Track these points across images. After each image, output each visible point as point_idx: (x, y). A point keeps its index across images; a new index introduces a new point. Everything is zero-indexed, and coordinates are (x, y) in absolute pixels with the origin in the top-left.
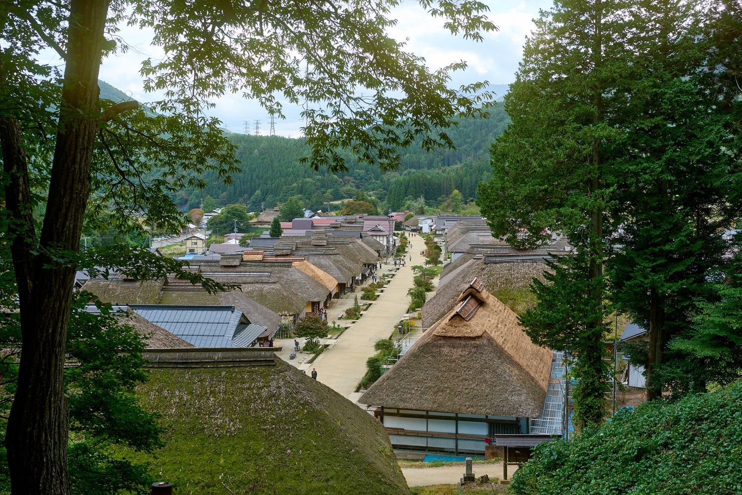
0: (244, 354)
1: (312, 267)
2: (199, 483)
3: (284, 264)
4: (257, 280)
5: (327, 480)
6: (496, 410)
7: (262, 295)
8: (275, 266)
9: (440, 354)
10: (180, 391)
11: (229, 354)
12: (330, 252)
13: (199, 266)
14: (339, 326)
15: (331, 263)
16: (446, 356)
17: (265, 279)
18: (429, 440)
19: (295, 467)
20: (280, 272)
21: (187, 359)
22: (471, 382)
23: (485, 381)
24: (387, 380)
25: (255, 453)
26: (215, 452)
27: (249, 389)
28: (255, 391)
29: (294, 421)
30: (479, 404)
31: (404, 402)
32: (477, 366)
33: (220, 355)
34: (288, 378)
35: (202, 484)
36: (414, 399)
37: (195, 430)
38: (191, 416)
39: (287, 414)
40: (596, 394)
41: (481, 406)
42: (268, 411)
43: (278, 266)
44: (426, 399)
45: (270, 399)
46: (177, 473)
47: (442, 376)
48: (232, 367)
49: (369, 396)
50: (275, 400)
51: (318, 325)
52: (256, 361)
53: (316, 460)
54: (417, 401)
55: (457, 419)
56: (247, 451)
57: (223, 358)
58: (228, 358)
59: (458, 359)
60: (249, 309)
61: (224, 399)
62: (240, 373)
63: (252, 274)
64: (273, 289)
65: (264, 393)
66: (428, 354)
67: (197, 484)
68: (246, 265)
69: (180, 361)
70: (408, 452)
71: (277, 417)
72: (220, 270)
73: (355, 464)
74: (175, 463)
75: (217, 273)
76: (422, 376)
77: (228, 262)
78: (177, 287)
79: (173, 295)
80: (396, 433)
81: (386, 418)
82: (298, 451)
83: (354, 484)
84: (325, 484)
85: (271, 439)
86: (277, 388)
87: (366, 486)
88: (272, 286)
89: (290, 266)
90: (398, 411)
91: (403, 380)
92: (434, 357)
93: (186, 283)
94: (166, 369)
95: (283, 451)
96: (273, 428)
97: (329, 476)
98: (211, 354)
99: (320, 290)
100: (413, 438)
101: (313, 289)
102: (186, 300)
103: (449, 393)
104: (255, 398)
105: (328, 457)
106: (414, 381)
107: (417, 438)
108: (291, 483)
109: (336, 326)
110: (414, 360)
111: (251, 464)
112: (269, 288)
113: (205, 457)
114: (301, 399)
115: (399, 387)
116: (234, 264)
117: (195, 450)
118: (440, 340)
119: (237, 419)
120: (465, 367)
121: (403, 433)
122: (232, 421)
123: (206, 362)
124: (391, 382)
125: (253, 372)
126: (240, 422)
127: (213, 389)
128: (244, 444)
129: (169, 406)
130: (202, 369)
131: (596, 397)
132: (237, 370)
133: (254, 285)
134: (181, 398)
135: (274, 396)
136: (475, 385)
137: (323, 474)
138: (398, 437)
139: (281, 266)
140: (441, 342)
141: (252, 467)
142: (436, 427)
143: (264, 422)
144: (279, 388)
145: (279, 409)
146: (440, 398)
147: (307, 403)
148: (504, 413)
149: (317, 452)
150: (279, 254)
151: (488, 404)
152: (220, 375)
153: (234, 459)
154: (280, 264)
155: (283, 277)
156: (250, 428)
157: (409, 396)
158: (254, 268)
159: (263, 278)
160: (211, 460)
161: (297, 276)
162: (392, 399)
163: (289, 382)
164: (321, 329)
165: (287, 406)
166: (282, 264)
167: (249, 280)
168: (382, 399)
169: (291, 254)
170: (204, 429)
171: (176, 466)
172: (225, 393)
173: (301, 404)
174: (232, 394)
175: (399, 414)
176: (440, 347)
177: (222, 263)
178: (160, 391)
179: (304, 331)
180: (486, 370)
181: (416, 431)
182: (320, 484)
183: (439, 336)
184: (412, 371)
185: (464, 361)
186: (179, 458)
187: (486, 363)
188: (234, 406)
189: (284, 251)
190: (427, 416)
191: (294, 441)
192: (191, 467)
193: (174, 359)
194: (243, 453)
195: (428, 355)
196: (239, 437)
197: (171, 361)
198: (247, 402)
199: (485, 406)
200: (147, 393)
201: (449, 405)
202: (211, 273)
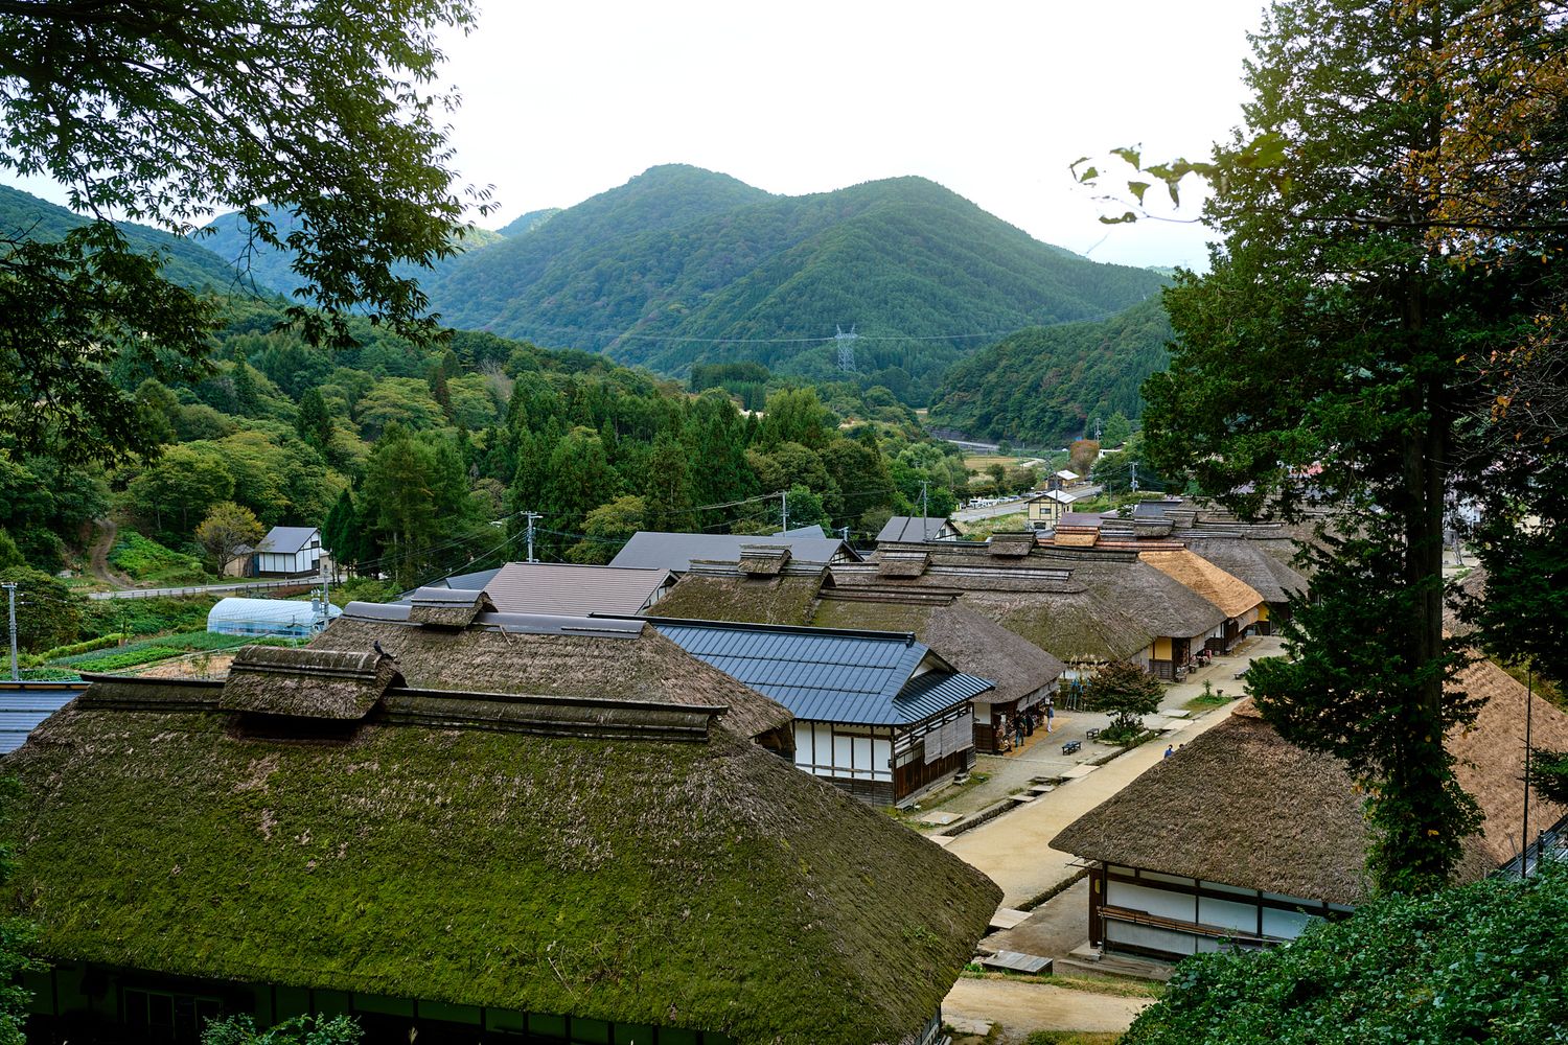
0: (655, 715)
1: (1201, 563)
2: (508, 953)
3: (1121, 555)
4: (1040, 585)
5: (742, 979)
6: (1333, 891)
7: (1046, 618)
8: (1103, 559)
9: (1236, 756)
10: (523, 778)
11: (627, 714)
12: (1269, 534)
13: (928, 553)
14: (1220, 692)
15: (1256, 557)
16: (1249, 761)
17: (1056, 585)
18: (1200, 941)
19: (688, 946)
20: (1111, 571)
21: (550, 718)
22: (1291, 823)
23: (1324, 824)
24: (1116, 803)
25: (623, 910)
26: (553, 900)
27: (645, 784)
28: (655, 790)
29: (713, 855)
30: (1299, 874)
31: (1140, 855)
32: (1314, 788)
33: (610, 714)
34: (725, 771)
35: (514, 956)
36: (1163, 849)
37: (530, 853)
38: (529, 826)
39: (702, 840)
40: (1418, 862)
41: (1303, 877)
42: (669, 830)
43: (1108, 559)
44: (1188, 852)
45: (678, 807)
46: (475, 931)
47: (1231, 804)
48: (626, 739)
49: (1070, 834)
50: (688, 811)
51: (1135, 686)
52: (672, 731)
53: (733, 936)
54: (1168, 854)
55: (1260, 903)
56: (610, 904)
57: (615, 721)
58: (624, 722)
59: (1274, 769)
60: (982, 644)
61: (595, 799)
62: (638, 752)
63: (1031, 572)
64: (1071, 605)
65: (671, 795)
66: (1213, 753)
67: (504, 955)
68: (1042, 556)
69: (537, 721)
70: (1157, 963)
71: (683, 843)
72: (988, 563)
73: (805, 953)
74: (477, 912)
75: (961, 569)
76: (1189, 800)
77: (1004, 547)
78: (848, 594)
79: (840, 608)
80: (1132, 919)
81: (1112, 886)
82: (703, 916)
83: (792, 992)
84: (735, 986)
85: (660, 886)
86: (698, 786)
87: (815, 1000)
88: (1071, 600)
89: (1132, 561)
90: (1137, 873)
91: (1147, 806)
92: (1223, 761)
93: (899, 586)
94: (512, 736)
95: (676, 911)
96: (668, 865)
97: (746, 971)
98: (595, 712)
99: (1199, 615)
100: (1167, 936)
101: (1177, 610)
102: (861, 619)
103: (1240, 844)
104: (652, 802)
105: (756, 932)
106: (1170, 810)
107: (1175, 936)
108: (671, 974)
109: (1213, 692)
110: (1180, 766)
111: (611, 930)
112: (1063, 605)
113: (533, 907)
114: (738, 812)
115: (1135, 821)
116: (1018, 551)
117: (520, 892)
118: (1244, 725)
119: (607, 840)
120: (1284, 789)
121: (1145, 922)
122: (599, 843)
123: (583, 727)
124: (1120, 808)
125: (662, 752)
126: (613, 846)
127: (581, 779)
128: (608, 889)
129: (497, 806)
130: (575, 739)
131: (1417, 870)
132: (634, 745)
133: (1033, 595)
134: (521, 792)
135: (687, 802)
136: (1299, 830)
137: (738, 964)
138: (1136, 930)
139: (1113, 560)
140: (1245, 730)
141: (610, 934)
142: (1215, 916)
143: (656, 852)
144: (702, 786)
145: (691, 829)
146: (1217, 853)
147: (746, 821)
148: (1349, 899)
149: (738, 921)
150: (1143, 533)
151: (1320, 874)
152: (602, 753)
153: (581, 916)
154: (1112, 555)
155: (1115, 583)
156: (627, 859)
157: (1153, 841)
158: (1057, 563)
159: (1053, 582)
160: (542, 914)
161: (1145, 581)
162: (1116, 846)
163: (724, 778)
164: (1140, 694)
165: (708, 823)
166: (1116, 556)
167: (1023, 585)
168: (1096, 844)
169: (1169, 536)
170: (545, 853)
171: (478, 918)
172: (601, 788)
173: (735, 823)
174: (613, 791)
175: (1138, 879)
176: (1241, 741)
177: (993, 550)
178: (489, 775)
179: (1105, 696)
180: (1329, 799)
181: (1171, 920)
182: (726, 984)
183: (1243, 717)
184: (1170, 788)
185: (1286, 776)
186: (487, 903)
187: (1333, 783)
188: (609, 815)
189: (1156, 528)
190: (1197, 891)
191: (702, 894)
192: (504, 922)
193: (528, 716)
194: (601, 907)
195: (1211, 757)
196: (602, 876)
197: (521, 720)
198: (635, 809)
199: (1311, 879)
200: (467, 778)
201: (1233, 868)
202: (950, 569)
